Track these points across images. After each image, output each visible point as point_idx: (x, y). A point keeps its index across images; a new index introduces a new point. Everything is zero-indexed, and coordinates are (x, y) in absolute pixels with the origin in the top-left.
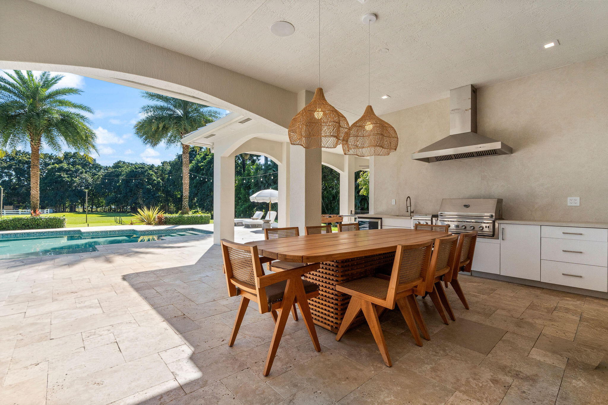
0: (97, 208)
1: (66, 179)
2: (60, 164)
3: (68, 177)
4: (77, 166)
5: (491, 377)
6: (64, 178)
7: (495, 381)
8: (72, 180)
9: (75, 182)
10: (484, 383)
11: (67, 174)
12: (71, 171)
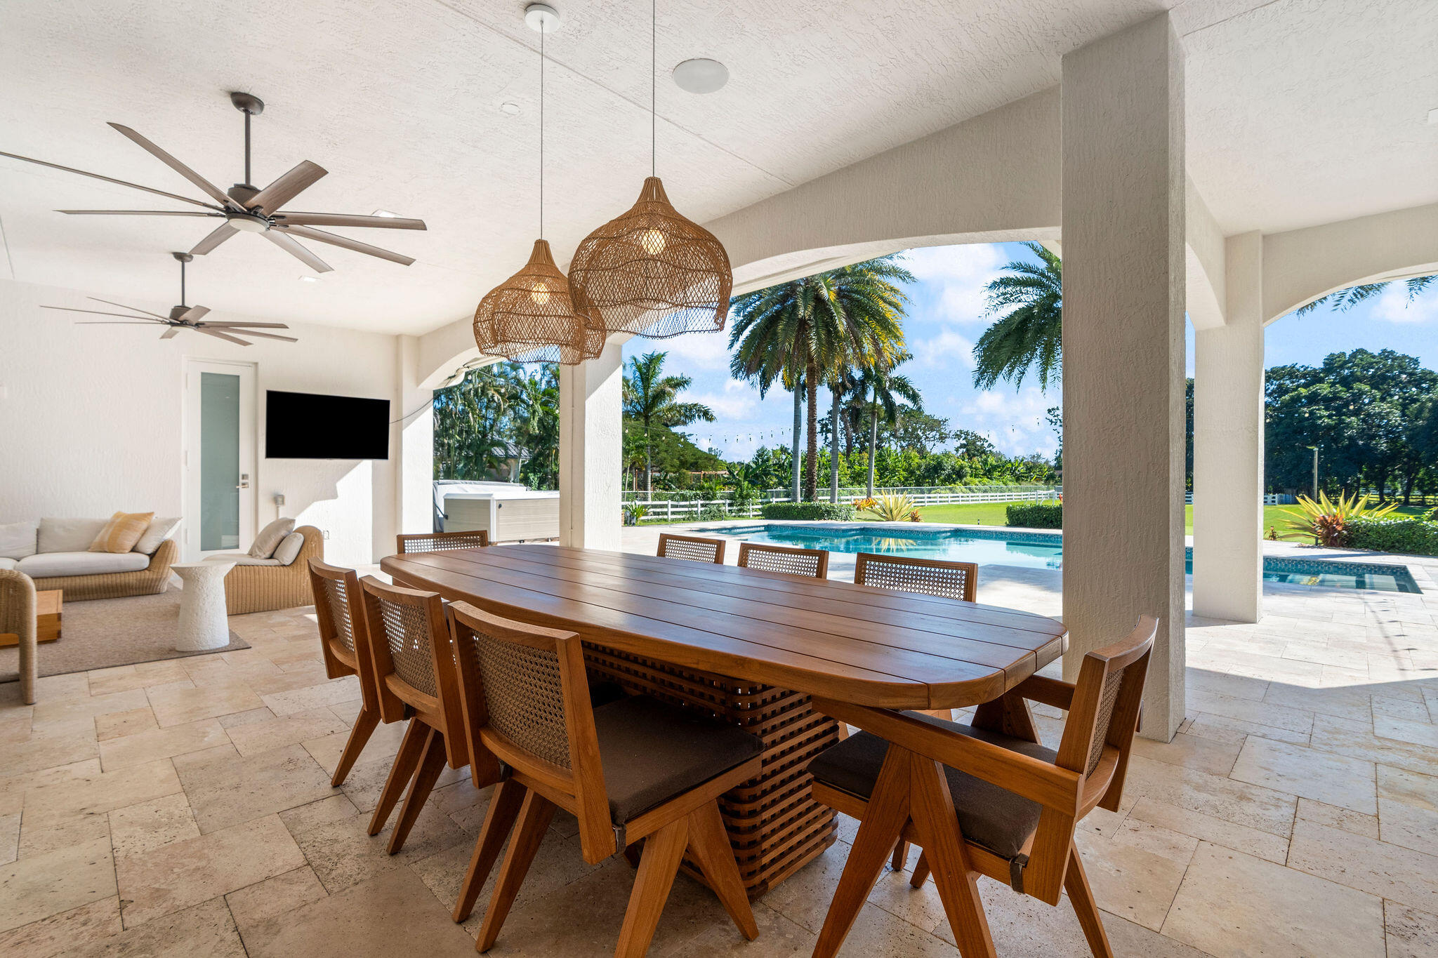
0: (1425, 493)
1: (1323, 421)
2: (1311, 388)
3: (1330, 417)
4: (1356, 386)
5: (174, 895)
6: (1320, 418)
7: (158, 895)
8: (1341, 422)
9: (1349, 426)
10: (175, 876)
11: (1327, 409)
12: (1341, 398)
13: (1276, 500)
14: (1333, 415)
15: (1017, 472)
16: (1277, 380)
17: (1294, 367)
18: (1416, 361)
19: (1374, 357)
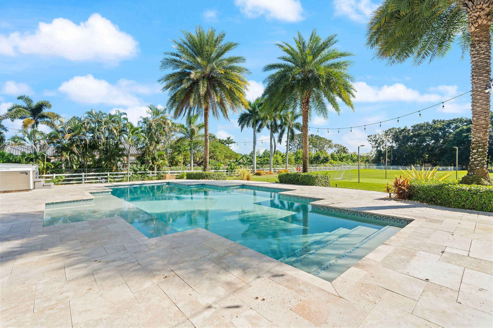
2: (468, 126)
15: (353, 159)
16: (455, 123)
17: (462, 118)
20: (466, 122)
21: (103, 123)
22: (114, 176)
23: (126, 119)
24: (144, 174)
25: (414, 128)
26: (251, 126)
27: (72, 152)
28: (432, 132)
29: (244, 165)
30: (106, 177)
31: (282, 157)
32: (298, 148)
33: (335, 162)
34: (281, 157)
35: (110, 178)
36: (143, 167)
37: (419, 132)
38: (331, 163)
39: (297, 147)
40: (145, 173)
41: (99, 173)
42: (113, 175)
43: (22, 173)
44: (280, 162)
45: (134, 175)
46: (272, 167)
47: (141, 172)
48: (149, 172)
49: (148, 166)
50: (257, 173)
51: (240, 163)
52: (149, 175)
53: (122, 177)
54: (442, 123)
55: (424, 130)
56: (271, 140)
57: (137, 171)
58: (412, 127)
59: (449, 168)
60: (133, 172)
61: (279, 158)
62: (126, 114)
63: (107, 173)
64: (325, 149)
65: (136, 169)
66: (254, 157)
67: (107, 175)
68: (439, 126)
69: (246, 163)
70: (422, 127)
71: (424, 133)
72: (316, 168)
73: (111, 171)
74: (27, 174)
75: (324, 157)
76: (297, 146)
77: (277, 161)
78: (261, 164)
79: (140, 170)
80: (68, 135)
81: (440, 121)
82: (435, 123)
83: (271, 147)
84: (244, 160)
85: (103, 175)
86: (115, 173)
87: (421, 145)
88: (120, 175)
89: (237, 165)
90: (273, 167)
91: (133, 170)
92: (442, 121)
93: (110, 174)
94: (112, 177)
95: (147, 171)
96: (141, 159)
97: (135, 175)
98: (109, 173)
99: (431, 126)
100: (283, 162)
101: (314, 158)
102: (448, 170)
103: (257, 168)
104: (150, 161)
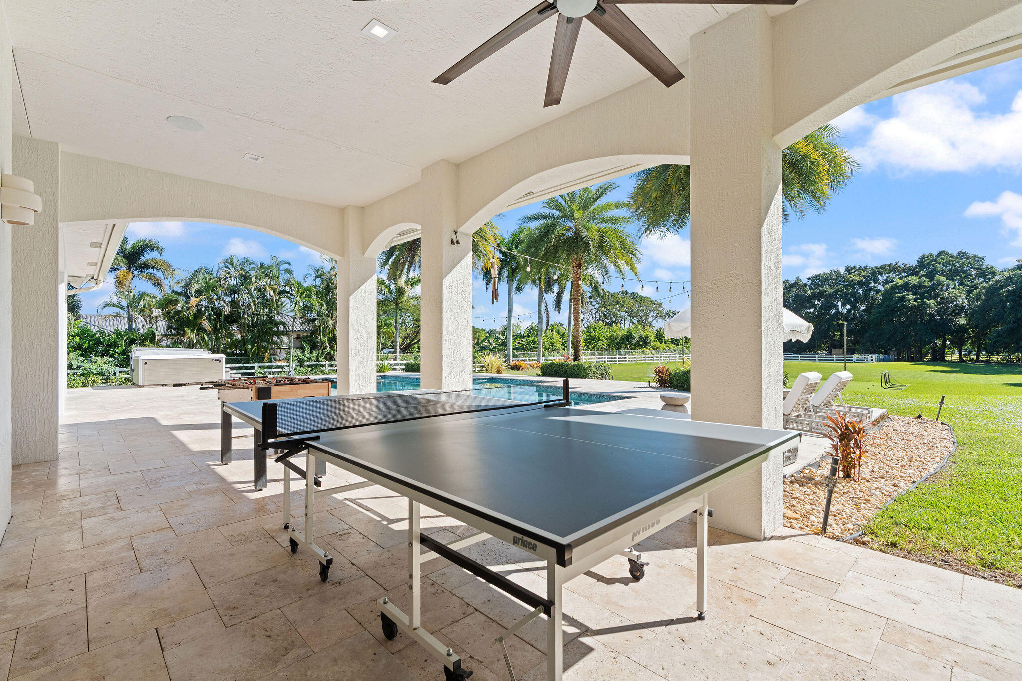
1: (911, 304)
2: (906, 279)
3: (915, 300)
4: (937, 278)
6: (909, 301)
9: (929, 306)
11: (914, 294)
13: (874, 359)
14: (918, 299)
16: (885, 274)
17: (897, 264)
18: (982, 260)
19: (952, 257)
20: (904, 271)
21: (253, 279)
22: (266, 370)
23: (289, 272)
24: (316, 366)
25: (814, 281)
26: (505, 280)
27: (201, 329)
28: (843, 290)
29: (492, 350)
30: (253, 371)
31: (563, 335)
32: (596, 318)
33: (663, 345)
34: (559, 336)
35: (259, 372)
36: (315, 354)
37: (821, 289)
38: (655, 348)
39: (594, 316)
40: (318, 364)
41: (241, 365)
42: (264, 367)
43: (215, 360)
44: (558, 345)
45: (299, 368)
46: (542, 356)
47: (311, 363)
48: (324, 363)
49: (322, 353)
50: (514, 366)
51: (483, 348)
52: (325, 368)
53: (278, 372)
54: (863, 274)
55: (830, 286)
56: (540, 306)
57: (304, 361)
58: (809, 279)
59: (869, 357)
60: (298, 364)
61: (557, 339)
62: (289, 263)
63: (253, 365)
64: (650, 320)
65: (303, 357)
66: (509, 336)
67: (253, 368)
68: (858, 278)
69: (494, 348)
70: (827, 279)
71: (831, 291)
72: (625, 358)
73: (261, 361)
74: (220, 361)
75: (641, 337)
76: (595, 314)
77: (552, 344)
78: (522, 349)
79: (309, 358)
80: (195, 299)
81: (859, 269)
82: (850, 273)
83: (540, 318)
84: (491, 341)
85: (246, 368)
86: (268, 364)
87: (827, 314)
88: (276, 368)
89: (478, 350)
90: (544, 356)
91: (297, 359)
92: (862, 269)
93: (259, 367)
94: (262, 371)
95: (321, 361)
96: (311, 341)
97: (302, 368)
98: (257, 365)
99: (844, 278)
100: (563, 345)
101: (622, 339)
102: (867, 360)
103: (514, 357)
104: (327, 344)
